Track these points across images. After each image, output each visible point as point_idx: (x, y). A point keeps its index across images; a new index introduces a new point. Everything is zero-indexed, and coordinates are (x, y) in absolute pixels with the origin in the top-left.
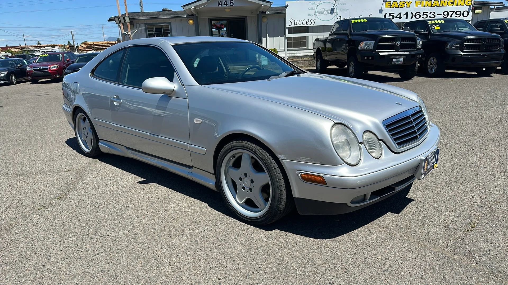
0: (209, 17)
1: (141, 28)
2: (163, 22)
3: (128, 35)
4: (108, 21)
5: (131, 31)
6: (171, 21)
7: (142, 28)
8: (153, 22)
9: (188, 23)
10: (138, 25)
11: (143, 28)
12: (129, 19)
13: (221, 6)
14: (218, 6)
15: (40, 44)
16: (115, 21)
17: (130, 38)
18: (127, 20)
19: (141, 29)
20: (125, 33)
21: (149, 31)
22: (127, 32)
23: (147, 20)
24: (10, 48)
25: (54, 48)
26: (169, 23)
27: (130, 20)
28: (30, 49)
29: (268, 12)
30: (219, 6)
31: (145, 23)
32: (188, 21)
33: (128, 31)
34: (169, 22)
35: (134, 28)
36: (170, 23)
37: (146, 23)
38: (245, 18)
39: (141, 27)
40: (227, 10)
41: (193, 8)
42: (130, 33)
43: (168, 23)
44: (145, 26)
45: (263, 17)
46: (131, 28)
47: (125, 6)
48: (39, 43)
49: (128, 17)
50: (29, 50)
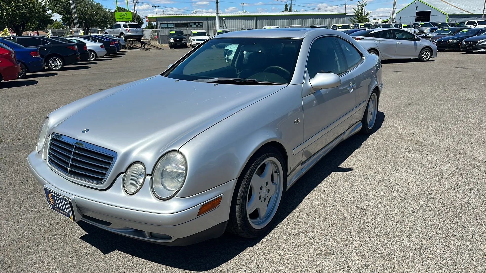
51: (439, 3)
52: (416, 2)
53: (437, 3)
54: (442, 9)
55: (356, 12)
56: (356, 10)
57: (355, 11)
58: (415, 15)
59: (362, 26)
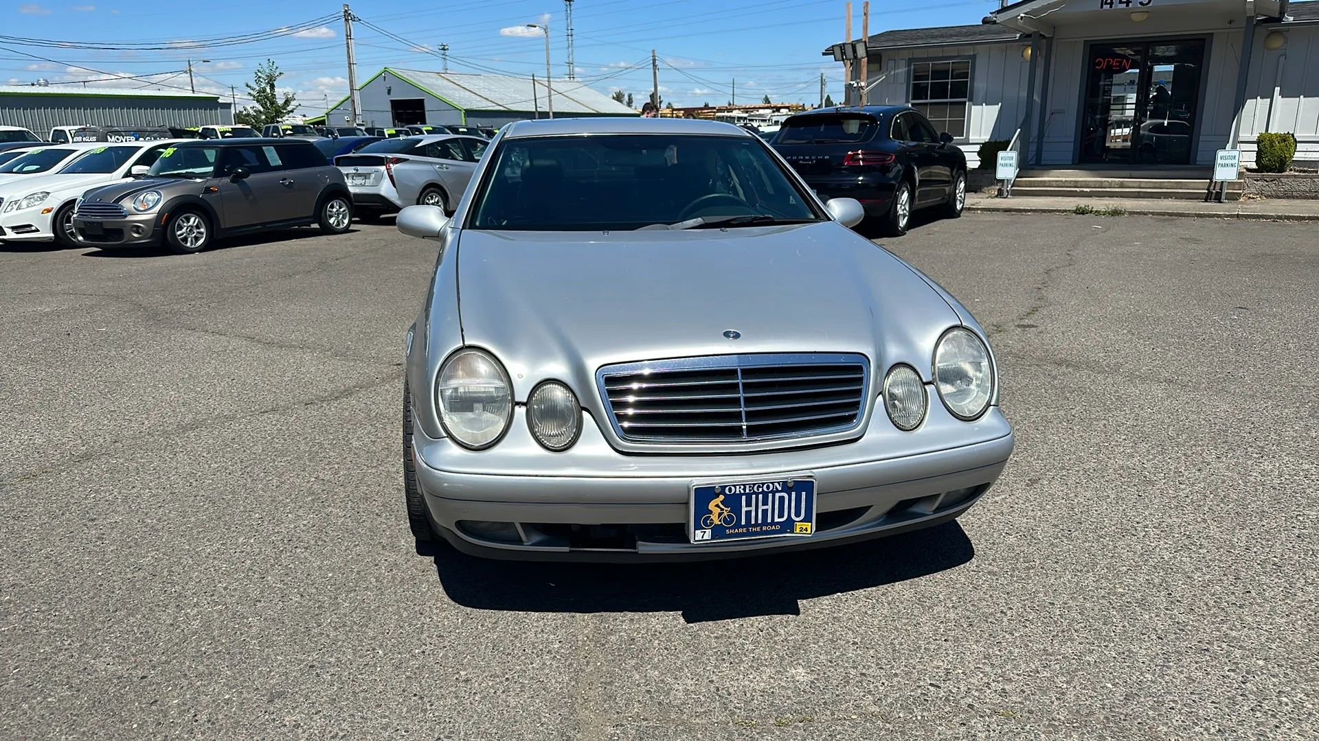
0: (1086, 39)
1: (896, 71)
2: (956, 54)
3: (859, 90)
4: (824, 54)
5: (868, 78)
6: (976, 53)
7: (900, 71)
8: (930, 56)
9: (1022, 56)
10: (891, 64)
11: (902, 70)
12: (866, 48)
13: (1111, 7)
14: (1102, 7)
15: (769, 102)
16: (833, 54)
17: (861, 96)
18: (861, 51)
19: (898, 73)
20: (852, 83)
21: (916, 78)
22: (858, 81)
23: (914, 50)
24: (700, 111)
25: (776, 114)
26: (969, 57)
27: (867, 52)
28: (729, 114)
29: (1291, 19)
30: (1104, 6)
31: (909, 59)
32: (1023, 52)
33: (860, 79)
34: (972, 53)
35: (881, 72)
36: (974, 57)
37: (913, 58)
38: (1204, 39)
39: (898, 68)
40: (1135, 17)
41: (1022, 17)
42: (863, 84)
43: (970, 55)
44: (909, 65)
45: (1273, 32)
46: (868, 71)
47: (864, 17)
48: (767, 100)
49: (863, 44)
50: (727, 117)
51: (436, 82)
52: (385, 77)
53: (431, 80)
54: (445, 94)
55: (254, 93)
56: (253, 90)
57: (252, 92)
58: (388, 107)
59: (289, 132)
